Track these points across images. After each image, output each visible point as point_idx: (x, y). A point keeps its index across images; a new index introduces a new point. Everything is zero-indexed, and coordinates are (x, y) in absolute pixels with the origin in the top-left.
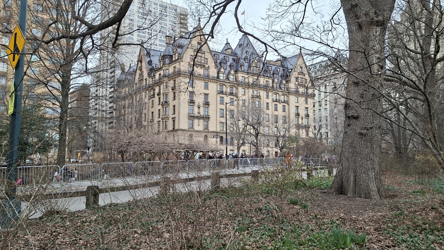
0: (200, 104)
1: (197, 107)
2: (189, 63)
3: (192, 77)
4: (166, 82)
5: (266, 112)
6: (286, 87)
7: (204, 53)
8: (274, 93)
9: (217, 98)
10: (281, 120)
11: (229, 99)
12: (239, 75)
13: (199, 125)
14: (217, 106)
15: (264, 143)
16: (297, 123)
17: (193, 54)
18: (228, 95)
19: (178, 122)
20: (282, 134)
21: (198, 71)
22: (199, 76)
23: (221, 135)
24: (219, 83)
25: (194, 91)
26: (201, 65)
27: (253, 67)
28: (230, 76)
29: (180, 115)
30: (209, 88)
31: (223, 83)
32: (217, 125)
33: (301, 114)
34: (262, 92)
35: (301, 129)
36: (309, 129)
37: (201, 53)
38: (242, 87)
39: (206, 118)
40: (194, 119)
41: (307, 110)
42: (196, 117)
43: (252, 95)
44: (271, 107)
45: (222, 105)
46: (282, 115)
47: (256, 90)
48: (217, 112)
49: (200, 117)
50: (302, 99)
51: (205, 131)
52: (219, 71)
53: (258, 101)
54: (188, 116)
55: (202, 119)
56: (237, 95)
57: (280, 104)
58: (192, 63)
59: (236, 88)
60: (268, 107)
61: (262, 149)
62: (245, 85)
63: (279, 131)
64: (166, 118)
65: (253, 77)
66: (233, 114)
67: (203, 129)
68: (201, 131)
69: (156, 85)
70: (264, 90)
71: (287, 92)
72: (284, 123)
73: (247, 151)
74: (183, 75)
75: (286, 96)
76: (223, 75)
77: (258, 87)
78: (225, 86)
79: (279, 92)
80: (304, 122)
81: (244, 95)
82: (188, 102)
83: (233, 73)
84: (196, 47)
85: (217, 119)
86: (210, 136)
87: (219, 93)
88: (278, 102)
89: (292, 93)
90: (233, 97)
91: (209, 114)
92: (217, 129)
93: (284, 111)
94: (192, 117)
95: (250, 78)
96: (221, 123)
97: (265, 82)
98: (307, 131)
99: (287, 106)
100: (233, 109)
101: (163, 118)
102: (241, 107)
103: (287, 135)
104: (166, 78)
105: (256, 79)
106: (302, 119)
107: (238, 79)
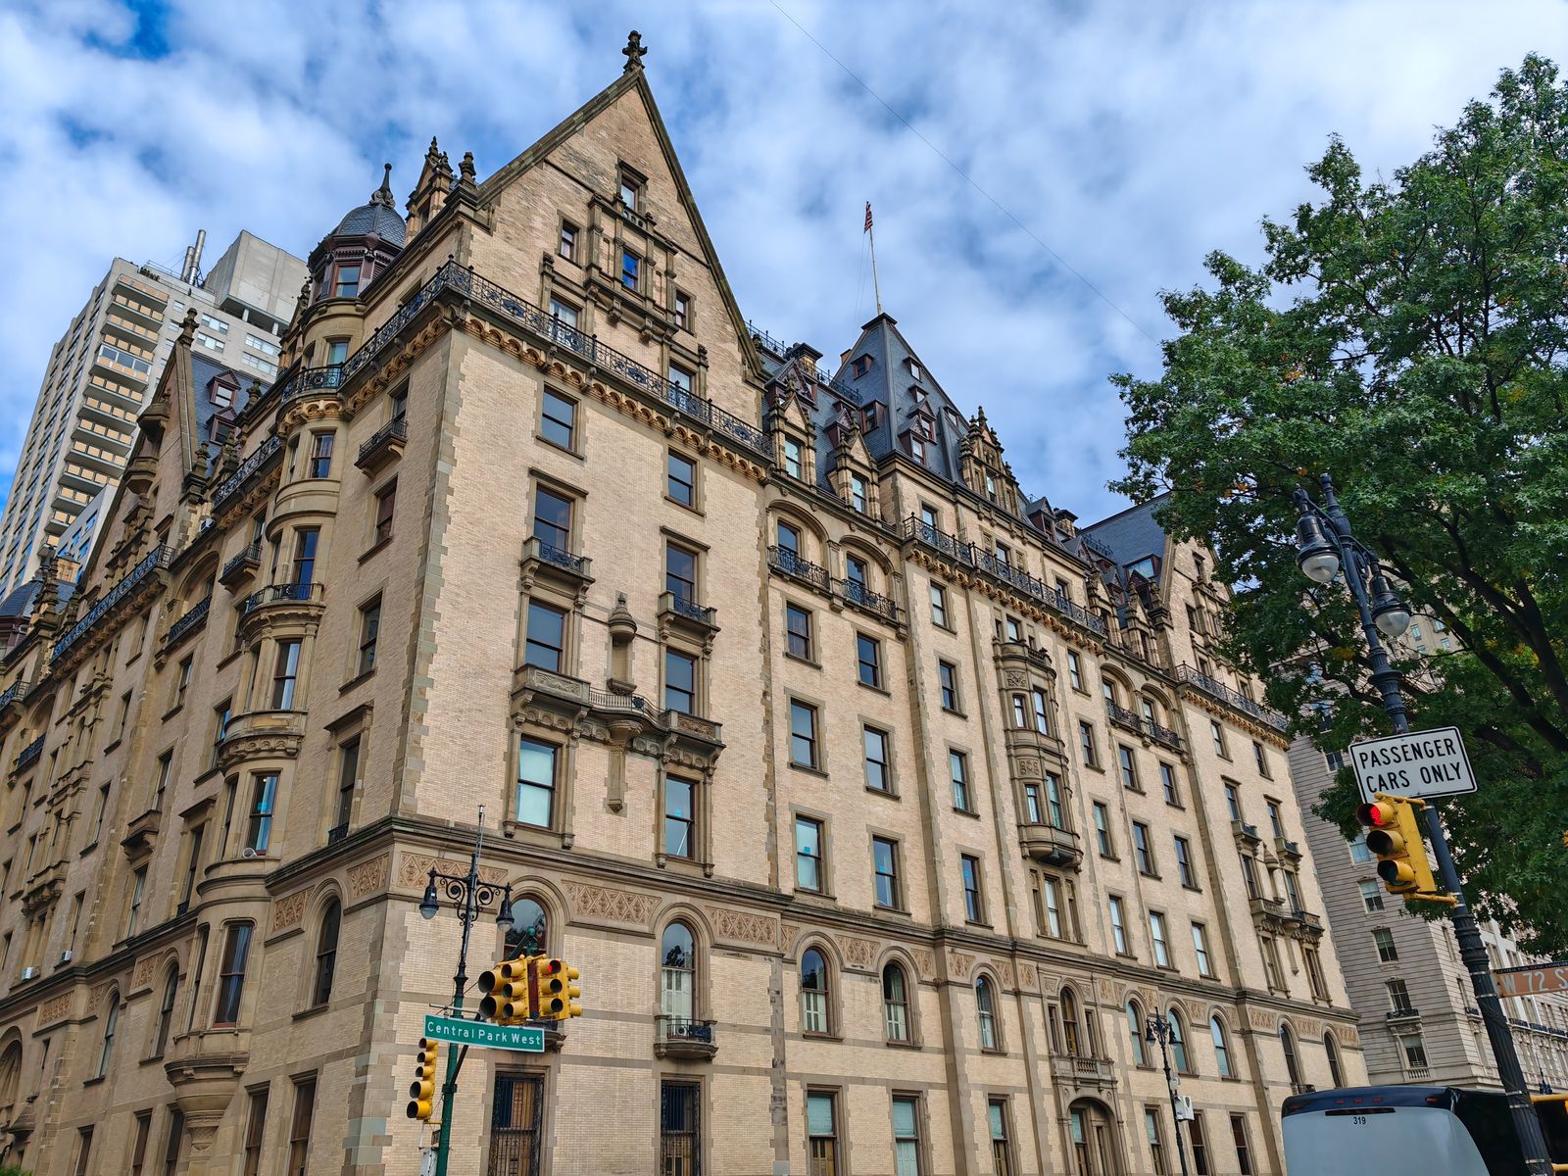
0: (634, 610)
1: (602, 635)
2: (547, 260)
3: (569, 370)
4: (318, 434)
5: (1086, 785)
6: (1154, 645)
7: (668, 248)
8: (1104, 668)
9: (763, 598)
10: (1167, 860)
11: (852, 636)
12: (902, 482)
13: (616, 808)
14: (767, 662)
15: (1118, 1037)
16: (1255, 896)
17: (580, 217)
18: (840, 603)
19: (396, 743)
20: (1191, 968)
21: (618, 342)
22: (630, 380)
23: (804, 934)
24: (774, 494)
25: (583, 486)
26: (644, 314)
27: (975, 467)
28: (847, 476)
29: (420, 663)
30: (707, 507)
31: (805, 507)
32: (773, 830)
33: (1260, 834)
34: (1046, 640)
35: (1280, 942)
36: (1316, 944)
37: (645, 235)
38: (931, 569)
39: (686, 742)
40: (568, 732)
41: (1276, 819)
42: (595, 714)
43: (995, 642)
44: (1107, 757)
45: (807, 670)
46: (1165, 825)
47: (1010, 619)
48: (769, 712)
49: (635, 725)
50: (1240, 743)
51: (674, 875)
52: (771, 416)
53: (1041, 691)
54: (514, 696)
55: (646, 754)
56: (900, 618)
57: (1146, 746)
58: (576, 275)
59: (886, 567)
60: (1090, 750)
61: (1120, 1086)
62: (951, 560)
63: (1175, 942)
64: (273, 743)
65: (986, 524)
66: (885, 766)
67: (657, 855)
68: (641, 868)
69: (230, 517)
70: (1055, 630)
71: (1168, 675)
72: (1190, 884)
73: (1020, 1106)
74: (487, 327)
75: (1160, 707)
76: (799, 453)
77: (1026, 597)
78: (819, 533)
79: (1128, 671)
80: (1283, 893)
81: (947, 628)
82: (522, 565)
83: (866, 462)
84: (608, 186)
85: (770, 780)
86: (717, 927)
87: (776, 573)
88: (1134, 730)
89: (1194, 687)
90: (872, 627)
91: (713, 719)
92: (775, 867)
93: (1173, 802)
94: (555, 719)
95: (974, 529)
96: (800, 817)
97: (1052, 584)
98: (1310, 956)
99: (1180, 771)
100: (882, 720)
101: (241, 747)
102: (939, 713)
103: (1226, 981)
104: (318, 397)
105: (1000, 545)
106: (1271, 871)
107: (897, 510)
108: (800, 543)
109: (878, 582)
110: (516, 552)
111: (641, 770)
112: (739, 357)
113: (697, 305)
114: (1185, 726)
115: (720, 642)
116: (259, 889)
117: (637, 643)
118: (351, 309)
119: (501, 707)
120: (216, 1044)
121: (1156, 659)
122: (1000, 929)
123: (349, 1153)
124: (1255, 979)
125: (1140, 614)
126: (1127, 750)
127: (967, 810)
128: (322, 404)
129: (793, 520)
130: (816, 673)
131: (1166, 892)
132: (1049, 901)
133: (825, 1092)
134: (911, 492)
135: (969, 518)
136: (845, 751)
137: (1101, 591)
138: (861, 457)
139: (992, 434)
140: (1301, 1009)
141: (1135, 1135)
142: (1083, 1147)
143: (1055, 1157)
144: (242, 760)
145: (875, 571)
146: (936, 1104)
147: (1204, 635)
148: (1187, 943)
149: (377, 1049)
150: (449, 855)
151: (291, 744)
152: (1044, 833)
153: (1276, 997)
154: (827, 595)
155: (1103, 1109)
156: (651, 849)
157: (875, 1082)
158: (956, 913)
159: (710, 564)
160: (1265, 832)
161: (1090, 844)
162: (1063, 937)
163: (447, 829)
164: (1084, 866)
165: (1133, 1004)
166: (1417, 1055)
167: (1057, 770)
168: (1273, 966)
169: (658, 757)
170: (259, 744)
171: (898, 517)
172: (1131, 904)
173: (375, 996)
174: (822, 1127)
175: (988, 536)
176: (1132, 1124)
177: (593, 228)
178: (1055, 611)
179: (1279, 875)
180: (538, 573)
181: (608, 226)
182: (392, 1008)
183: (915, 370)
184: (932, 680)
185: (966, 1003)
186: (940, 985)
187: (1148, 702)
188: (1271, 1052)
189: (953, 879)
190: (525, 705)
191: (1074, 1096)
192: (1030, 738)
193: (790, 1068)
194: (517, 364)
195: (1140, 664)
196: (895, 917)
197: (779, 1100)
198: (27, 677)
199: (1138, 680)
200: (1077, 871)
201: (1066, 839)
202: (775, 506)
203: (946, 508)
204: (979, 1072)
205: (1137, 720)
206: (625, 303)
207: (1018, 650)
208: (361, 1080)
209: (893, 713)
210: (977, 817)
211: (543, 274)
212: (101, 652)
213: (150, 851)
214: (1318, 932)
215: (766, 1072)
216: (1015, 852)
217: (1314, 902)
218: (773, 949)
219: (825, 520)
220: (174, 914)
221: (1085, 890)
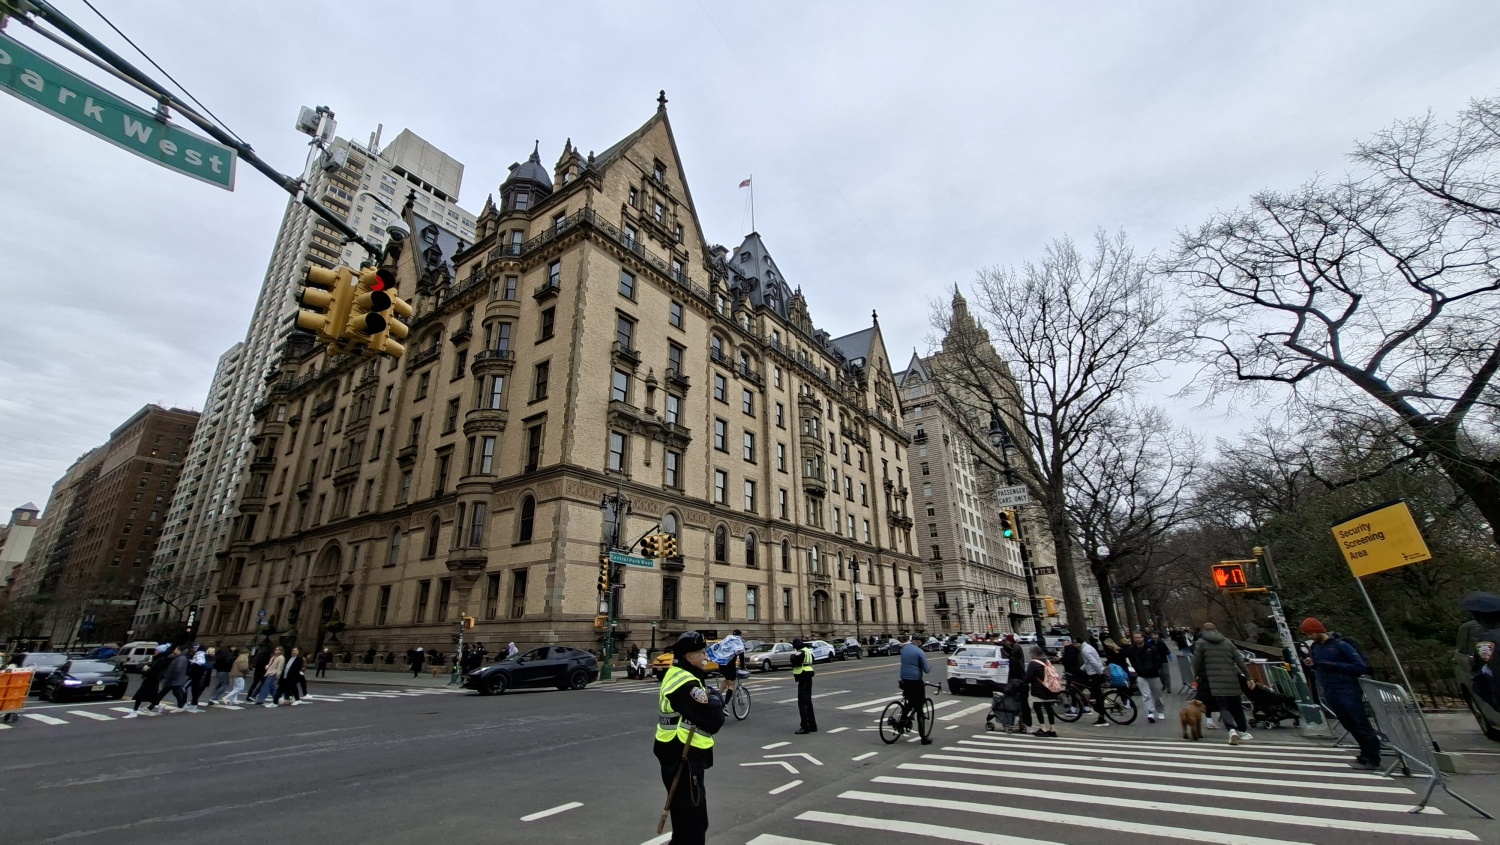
0: (656, 376)
1: (643, 387)
2: (624, 207)
3: (633, 261)
4: (508, 277)
5: (831, 461)
6: (861, 399)
7: (674, 202)
8: (840, 408)
9: (708, 372)
10: (858, 493)
11: (741, 388)
12: (767, 320)
13: (648, 464)
14: (708, 401)
15: (833, 566)
16: (889, 510)
17: (638, 186)
18: (737, 375)
19: (562, 431)
20: (862, 539)
21: (653, 250)
22: (659, 267)
23: (719, 520)
24: (713, 323)
25: (637, 317)
26: (664, 235)
27: (795, 313)
28: (743, 315)
29: (573, 397)
30: (686, 328)
31: (725, 328)
32: (708, 477)
33: (894, 484)
34: (819, 396)
35: (897, 529)
36: (909, 530)
37: (665, 196)
38: (776, 361)
39: (677, 437)
40: (630, 430)
41: (900, 477)
42: (641, 422)
43: (800, 395)
44: (839, 448)
45: (723, 405)
46: (859, 478)
47: (806, 385)
48: (708, 424)
49: (658, 429)
50: (890, 444)
51: (670, 494)
52: (714, 284)
53: (817, 419)
54: (609, 413)
55: (660, 441)
56: (762, 383)
57: (853, 444)
58: (634, 213)
59: (757, 360)
60: (832, 445)
61: (832, 586)
62: (784, 357)
63: (857, 528)
64: (493, 424)
65: (798, 341)
66: (752, 450)
67: (663, 485)
68: (658, 491)
69: (451, 307)
70: (823, 390)
71: (865, 413)
72: (865, 504)
73: (794, 593)
74: (600, 240)
75: (860, 427)
76: (723, 303)
77: (813, 375)
78: (731, 341)
79: (850, 410)
80: (900, 509)
81: (780, 388)
82: (612, 353)
83: (751, 308)
84: (650, 170)
85: (708, 454)
86: (685, 517)
87: (713, 360)
88: (849, 437)
89: (875, 419)
90: (750, 386)
91: (686, 426)
92: (708, 492)
93: (862, 469)
94: (626, 423)
95: (793, 343)
96: (718, 471)
97: (823, 369)
98: (907, 536)
99: (865, 455)
100: (752, 429)
101: (478, 424)
102: (775, 427)
103: (874, 545)
104: (510, 259)
105: (804, 350)
106: (896, 499)
107: (763, 332)
108: (721, 345)
109: (753, 366)
110: (609, 347)
111: (657, 447)
112: (702, 256)
113: (685, 230)
114: (870, 436)
115: (690, 392)
116: (488, 489)
117: (657, 391)
118: (524, 216)
119: (602, 418)
120: (471, 554)
121: (861, 405)
122: (792, 521)
123: (547, 602)
124: (885, 544)
125: (856, 385)
126: (847, 446)
127: (783, 470)
128: (511, 263)
129: (720, 334)
130: (726, 406)
131: (856, 508)
132: (812, 511)
133: (723, 585)
134: (770, 324)
135: (792, 337)
136: (738, 444)
137: (842, 373)
138: (750, 307)
139: (803, 298)
140: (901, 556)
141: (836, 606)
142: (816, 609)
143: (806, 613)
144: (478, 430)
145: (752, 360)
146: (763, 590)
147: (880, 395)
148: (862, 527)
149: (559, 561)
150: (585, 482)
151: (501, 425)
152: (813, 481)
153: (892, 551)
154: (732, 371)
155: (825, 595)
156: (661, 483)
157: (741, 582)
158: (776, 514)
159: (687, 354)
160: (896, 483)
161: (830, 486)
162: (816, 525)
163: (584, 471)
164: (827, 496)
165: (840, 553)
166: (939, 577)
167: (820, 454)
168: (892, 539)
169: (665, 443)
170: (486, 424)
171: (764, 336)
172: (842, 512)
173: (557, 539)
174: (720, 599)
175: (799, 346)
176: (836, 601)
177: (644, 191)
178: (822, 383)
179: (899, 501)
180: (618, 357)
181: (649, 189)
182: (564, 545)
183: (769, 261)
184: (774, 411)
185: (778, 551)
186: (768, 544)
187: (856, 424)
188: (888, 573)
189: (777, 499)
190: (614, 418)
191: (815, 589)
192: (810, 439)
193: (711, 575)
194: (611, 257)
195: (854, 407)
196: (752, 515)
197: (707, 587)
198: (318, 367)
199: (853, 414)
200: (824, 497)
201: (821, 484)
202: (714, 328)
203: (783, 331)
204: (782, 579)
205: (851, 433)
206: (657, 229)
207: (809, 400)
208: (552, 573)
209: (755, 426)
210: (787, 473)
211: (623, 213)
212: (369, 362)
213: (413, 464)
214: (911, 525)
215: (702, 576)
216: (800, 489)
217: (910, 514)
218: (706, 526)
219: (734, 336)
220: (434, 494)
221: (826, 505)
